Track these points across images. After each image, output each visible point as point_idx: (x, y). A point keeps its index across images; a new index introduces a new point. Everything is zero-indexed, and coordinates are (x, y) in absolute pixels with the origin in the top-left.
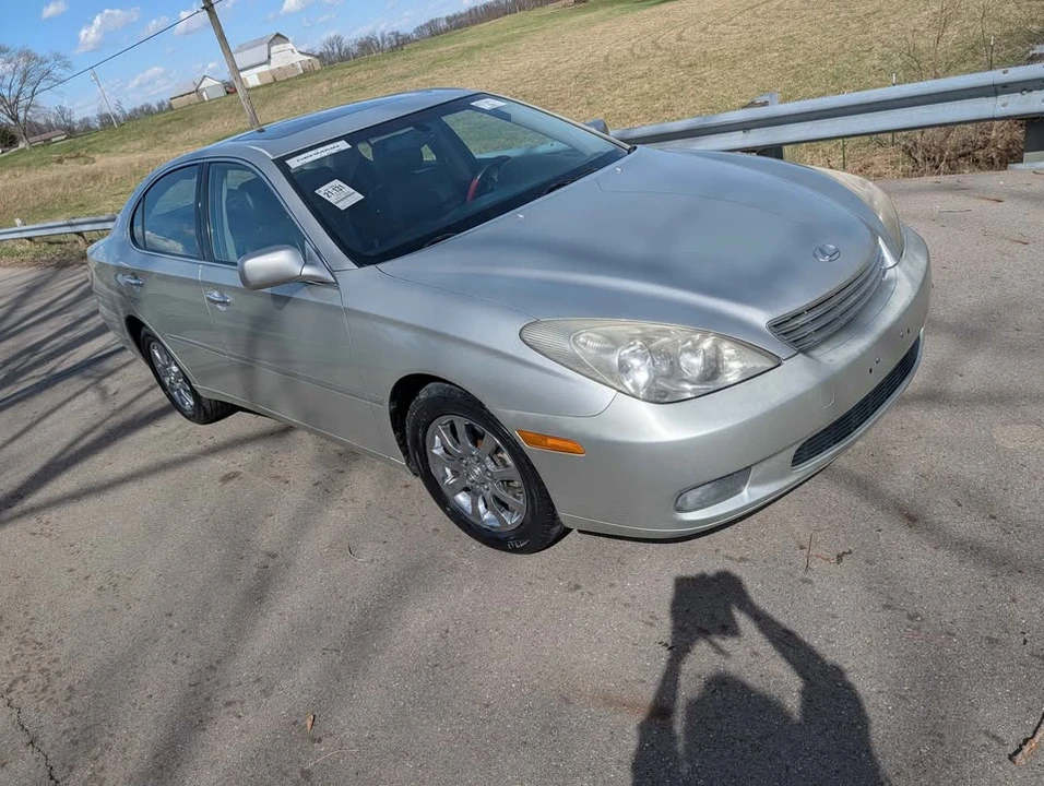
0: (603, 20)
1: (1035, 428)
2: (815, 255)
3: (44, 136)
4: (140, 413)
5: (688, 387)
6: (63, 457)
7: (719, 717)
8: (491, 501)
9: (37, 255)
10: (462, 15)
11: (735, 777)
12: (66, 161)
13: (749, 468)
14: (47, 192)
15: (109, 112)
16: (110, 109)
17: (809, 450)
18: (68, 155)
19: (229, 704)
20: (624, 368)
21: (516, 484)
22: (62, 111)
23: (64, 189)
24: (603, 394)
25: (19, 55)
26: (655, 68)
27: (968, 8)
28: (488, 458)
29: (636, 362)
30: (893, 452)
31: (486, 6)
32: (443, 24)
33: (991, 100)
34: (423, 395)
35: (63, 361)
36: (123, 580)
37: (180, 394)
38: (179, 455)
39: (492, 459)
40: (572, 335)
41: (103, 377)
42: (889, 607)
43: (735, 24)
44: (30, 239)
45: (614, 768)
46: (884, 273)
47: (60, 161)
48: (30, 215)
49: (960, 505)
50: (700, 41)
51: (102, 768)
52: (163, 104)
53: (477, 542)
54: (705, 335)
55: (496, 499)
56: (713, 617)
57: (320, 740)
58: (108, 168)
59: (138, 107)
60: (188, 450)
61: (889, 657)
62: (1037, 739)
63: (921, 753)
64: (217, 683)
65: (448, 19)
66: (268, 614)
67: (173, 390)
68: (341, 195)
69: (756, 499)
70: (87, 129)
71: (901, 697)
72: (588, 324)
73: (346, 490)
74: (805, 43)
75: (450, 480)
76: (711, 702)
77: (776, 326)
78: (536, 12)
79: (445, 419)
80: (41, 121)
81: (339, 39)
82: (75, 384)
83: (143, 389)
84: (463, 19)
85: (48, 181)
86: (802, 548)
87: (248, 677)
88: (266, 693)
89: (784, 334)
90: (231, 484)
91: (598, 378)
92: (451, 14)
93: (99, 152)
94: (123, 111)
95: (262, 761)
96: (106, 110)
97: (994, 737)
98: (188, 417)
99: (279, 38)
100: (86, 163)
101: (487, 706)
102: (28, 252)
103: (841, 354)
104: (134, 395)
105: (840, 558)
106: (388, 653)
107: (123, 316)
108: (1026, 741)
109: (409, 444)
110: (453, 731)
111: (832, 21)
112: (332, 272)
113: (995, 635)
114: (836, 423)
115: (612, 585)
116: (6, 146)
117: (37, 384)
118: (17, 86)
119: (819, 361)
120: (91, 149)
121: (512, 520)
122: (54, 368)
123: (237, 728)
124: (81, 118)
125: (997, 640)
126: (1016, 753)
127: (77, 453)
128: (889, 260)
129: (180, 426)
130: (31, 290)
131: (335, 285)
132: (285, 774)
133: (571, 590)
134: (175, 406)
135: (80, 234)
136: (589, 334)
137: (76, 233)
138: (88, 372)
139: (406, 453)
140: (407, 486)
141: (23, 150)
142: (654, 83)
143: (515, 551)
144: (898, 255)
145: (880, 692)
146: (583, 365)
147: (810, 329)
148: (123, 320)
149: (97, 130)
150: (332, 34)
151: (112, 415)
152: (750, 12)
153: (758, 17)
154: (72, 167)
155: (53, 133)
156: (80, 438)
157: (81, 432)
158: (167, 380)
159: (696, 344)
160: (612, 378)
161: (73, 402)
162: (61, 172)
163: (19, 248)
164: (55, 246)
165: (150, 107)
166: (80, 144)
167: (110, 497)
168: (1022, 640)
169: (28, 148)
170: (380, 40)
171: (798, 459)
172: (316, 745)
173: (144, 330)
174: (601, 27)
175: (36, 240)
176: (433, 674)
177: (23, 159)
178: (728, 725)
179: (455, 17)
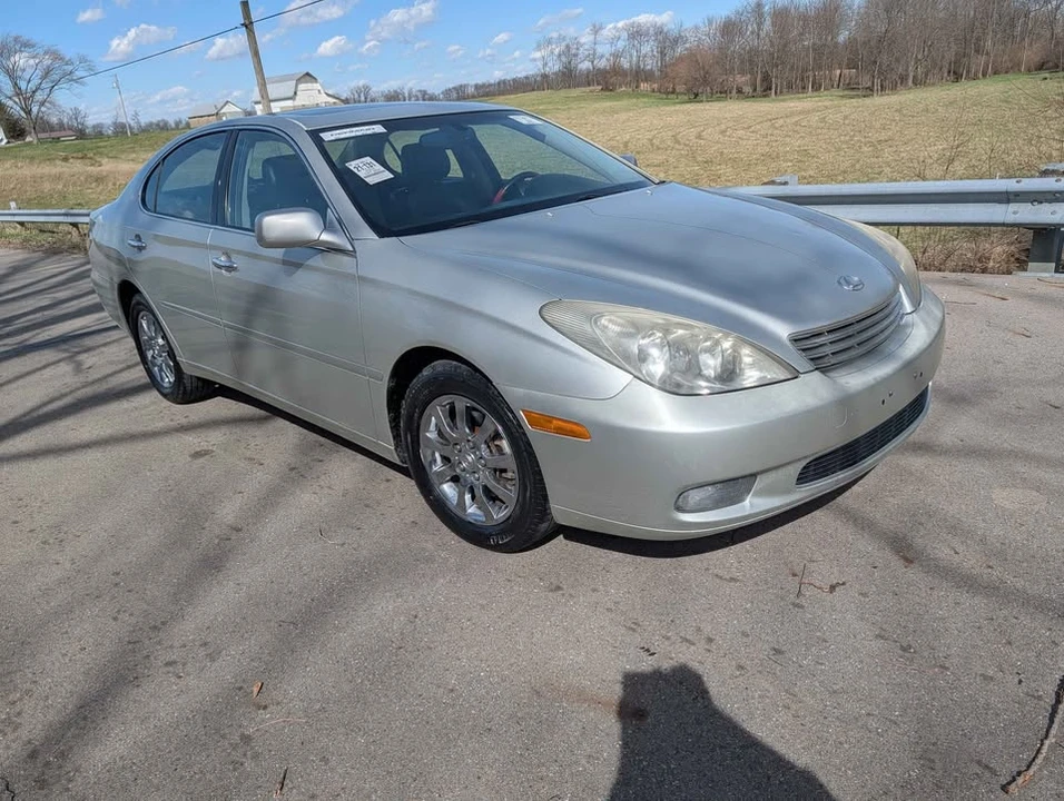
0: (628, 110)
1: (1034, 493)
2: (839, 283)
3: (54, 135)
4: (114, 388)
5: (703, 384)
6: (24, 419)
7: (698, 722)
8: (479, 492)
9: (26, 240)
10: (490, 85)
11: (713, 781)
12: (71, 160)
13: (754, 476)
14: (47, 186)
15: (124, 121)
16: (127, 119)
17: (815, 470)
18: (74, 155)
19: (168, 664)
20: (643, 357)
21: (509, 475)
22: (76, 112)
23: (64, 186)
24: (618, 378)
25: (46, 53)
26: (672, 160)
27: (975, 149)
28: (483, 446)
29: (654, 352)
30: (891, 499)
31: (514, 80)
32: (471, 90)
33: (1003, 206)
34: (426, 372)
35: (38, 334)
36: (71, 536)
37: (161, 370)
38: (149, 428)
39: (489, 447)
40: (593, 318)
41: (79, 353)
42: (882, 637)
43: (753, 132)
44: (22, 224)
45: (584, 762)
46: (901, 318)
47: (65, 159)
48: (25, 203)
49: (956, 553)
50: (717, 142)
51: (19, 714)
52: (180, 122)
53: (457, 537)
54: (726, 336)
55: (487, 490)
56: (699, 629)
57: (265, 708)
58: (114, 173)
59: (154, 121)
60: (160, 425)
61: (881, 683)
62: (1031, 772)
63: (910, 775)
64: (159, 643)
65: (477, 86)
66: (225, 583)
67: (154, 365)
68: (370, 171)
69: (758, 510)
70: (99, 133)
71: (891, 721)
72: (611, 309)
73: (323, 477)
74: (818, 158)
75: (438, 466)
76: (691, 708)
77: (796, 340)
78: (563, 93)
79: (446, 400)
80: (54, 120)
81: (367, 89)
82: (48, 355)
83: (121, 366)
84: (492, 88)
85: (50, 176)
86: (794, 575)
87: (194, 640)
88: (212, 658)
89: (803, 350)
90: (202, 460)
91: (616, 362)
92: (480, 82)
93: (108, 157)
94: (138, 123)
95: (199, 721)
96: (122, 120)
97: (987, 767)
98: (165, 395)
99: (308, 77)
100: (92, 165)
101: (452, 690)
102: (18, 235)
103: (856, 380)
104: (109, 371)
105: (832, 588)
106: (349, 631)
107: (117, 280)
108: (1019, 774)
109: (402, 425)
110: (412, 712)
111: (846, 142)
112: (351, 241)
113: (991, 673)
114: (843, 448)
115: (594, 590)
116: (13, 137)
117: (7, 352)
118: (35, 82)
119: (835, 382)
120: (101, 154)
121: (499, 515)
122: (26, 340)
123: (175, 688)
124: (95, 122)
125: (992, 678)
126: (1009, 783)
127: (39, 417)
128: (908, 307)
129: (154, 403)
130: (16, 270)
131: (352, 254)
132: (223, 737)
133: (551, 590)
134: (154, 383)
135: (75, 225)
136: (613, 318)
137: (71, 224)
138: (64, 347)
139: (396, 437)
140: (388, 481)
141: (30, 143)
142: (670, 172)
143: (497, 548)
144: (916, 304)
145: (869, 714)
146: (603, 348)
147: (828, 350)
148: (116, 286)
149: (109, 137)
150: (361, 83)
151: (83, 387)
152: (769, 123)
153: (777, 129)
154: (77, 167)
155: (63, 133)
156: (45, 404)
157: (46, 399)
158: (149, 354)
159: (717, 343)
160: (629, 364)
161: (43, 372)
162: (64, 169)
163: (8, 231)
164: (46, 235)
165: (166, 123)
166: (90, 146)
167: (68, 461)
168: (1016, 680)
169: (35, 142)
170: (407, 95)
171: (803, 478)
172: (262, 711)
173: (137, 298)
174: (623, 116)
175: (29, 225)
176: (396, 656)
177: (28, 152)
178: (709, 731)
179: (483, 86)
